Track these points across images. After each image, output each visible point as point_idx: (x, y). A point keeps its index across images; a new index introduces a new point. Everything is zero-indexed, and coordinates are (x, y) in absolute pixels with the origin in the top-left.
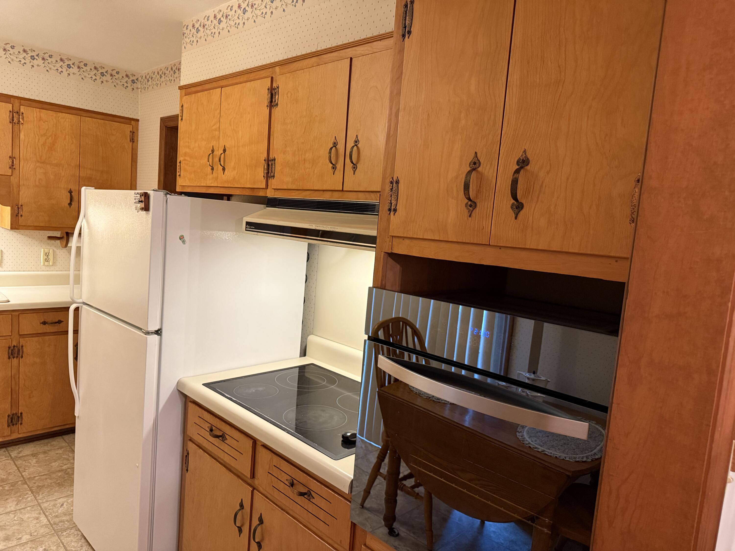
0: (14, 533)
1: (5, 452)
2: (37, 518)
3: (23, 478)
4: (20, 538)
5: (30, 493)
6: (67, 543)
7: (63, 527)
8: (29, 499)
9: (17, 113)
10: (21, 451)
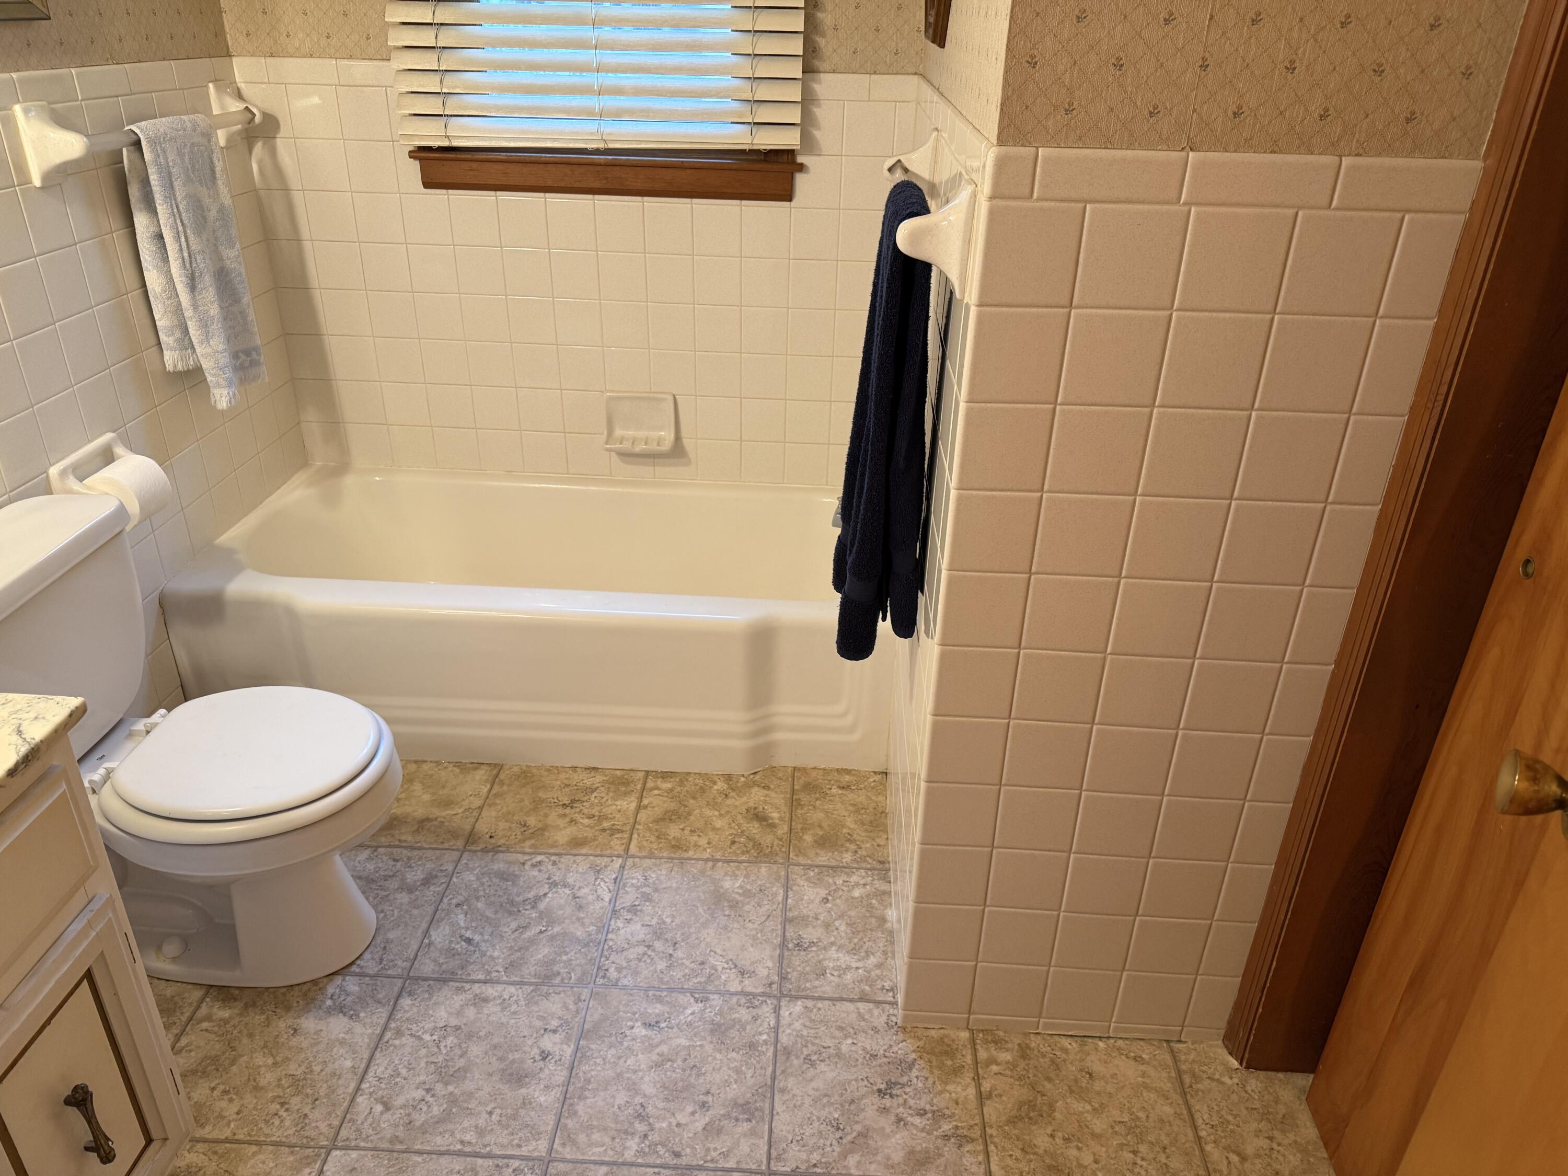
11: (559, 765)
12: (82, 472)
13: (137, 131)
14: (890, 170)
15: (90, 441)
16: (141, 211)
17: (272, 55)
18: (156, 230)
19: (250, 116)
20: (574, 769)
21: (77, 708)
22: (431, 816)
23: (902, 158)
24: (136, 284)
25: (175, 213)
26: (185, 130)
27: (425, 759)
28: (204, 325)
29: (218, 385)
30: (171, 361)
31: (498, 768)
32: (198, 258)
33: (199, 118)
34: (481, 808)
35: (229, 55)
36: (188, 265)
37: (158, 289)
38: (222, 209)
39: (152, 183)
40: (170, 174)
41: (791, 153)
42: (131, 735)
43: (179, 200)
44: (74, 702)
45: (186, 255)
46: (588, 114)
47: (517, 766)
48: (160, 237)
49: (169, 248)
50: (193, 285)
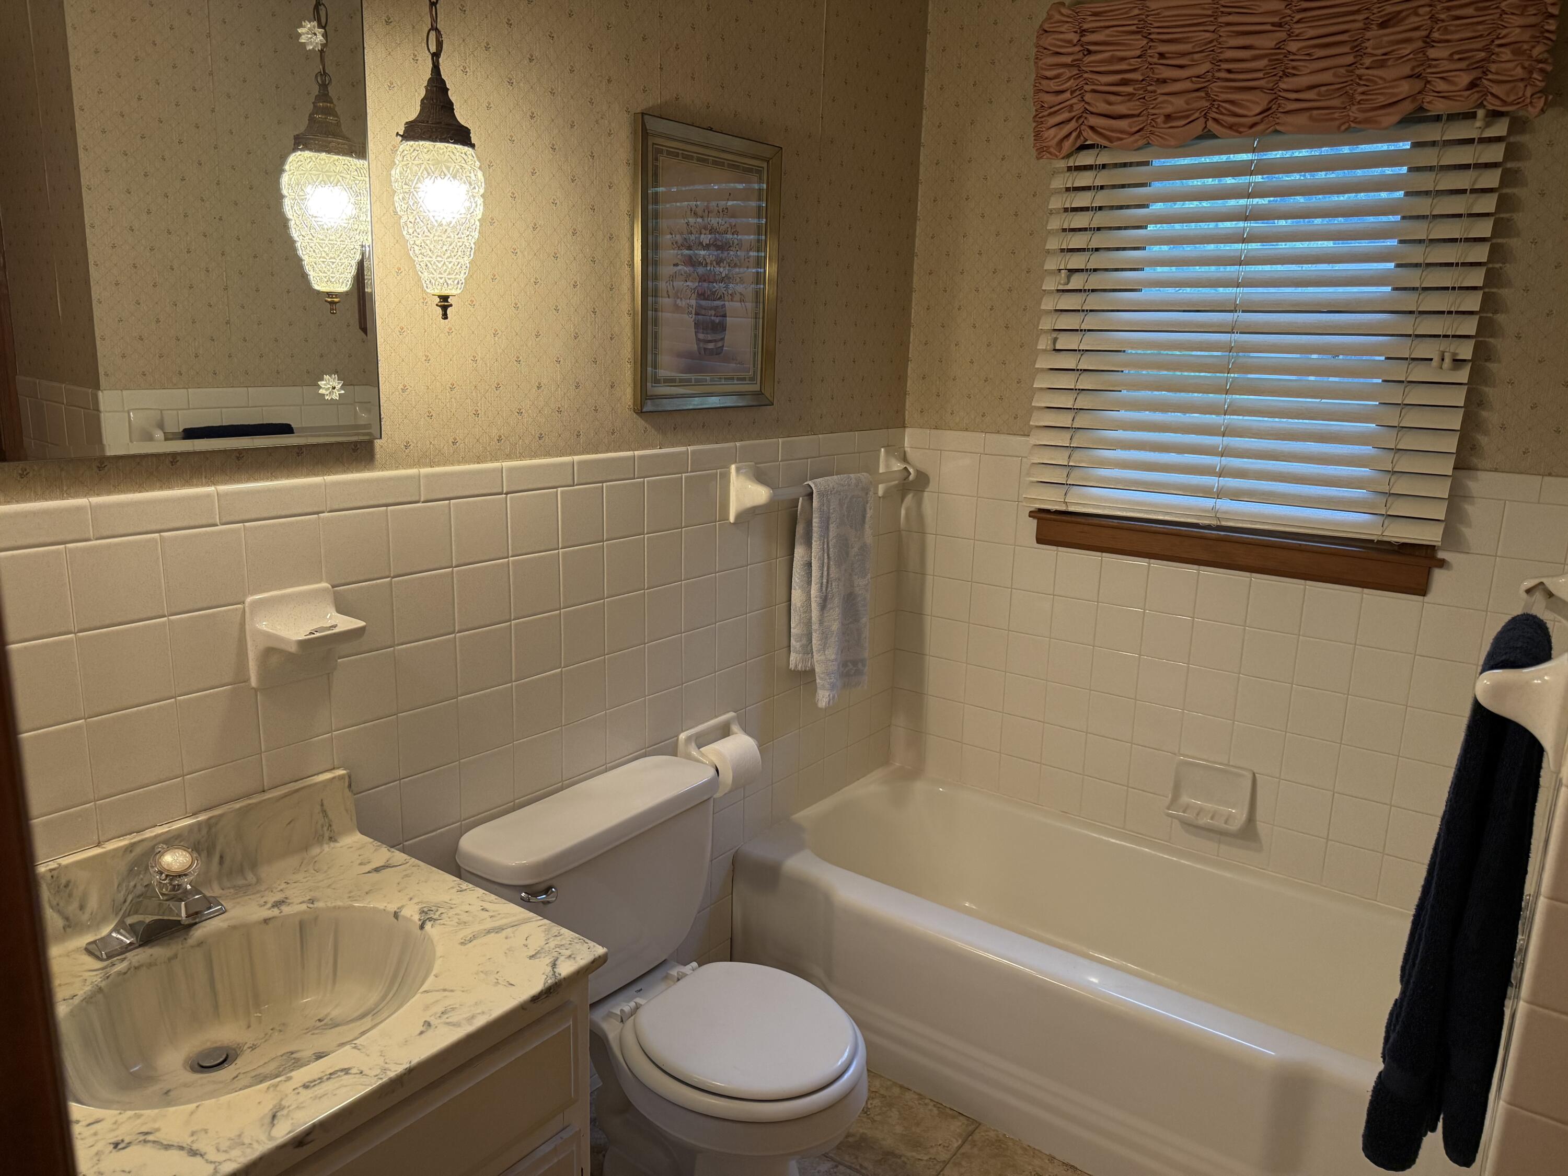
11: (1037, 1148)
12: (702, 741)
13: (813, 486)
14: (1528, 591)
15: (716, 717)
16: (801, 544)
17: (936, 428)
18: (808, 559)
19: (906, 474)
20: (1052, 1159)
21: (600, 957)
22: (897, 1152)
23: (1544, 580)
24: (785, 598)
25: (825, 549)
26: (849, 485)
27: (910, 1087)
28: (825, 637)
29: (823, 687)
30: (794, 662)
31: (975, 1124)
32: (834, 584)
33: (864, 476)
34: (945, 1163)
35: (904, 427)
36: (824, 589)
37: (799, 605)
38: (864, 548)
39: (814, 524)
40: (829, 518)
41: (1432, 548)
42: (666, 977)
43: (830, 538)
44: (600, 950)
45: (825, 581)
46: (1206, 492)
47: (994, 1130)
48: (809, 565)
49: (814, 574)
50: (824, 605)
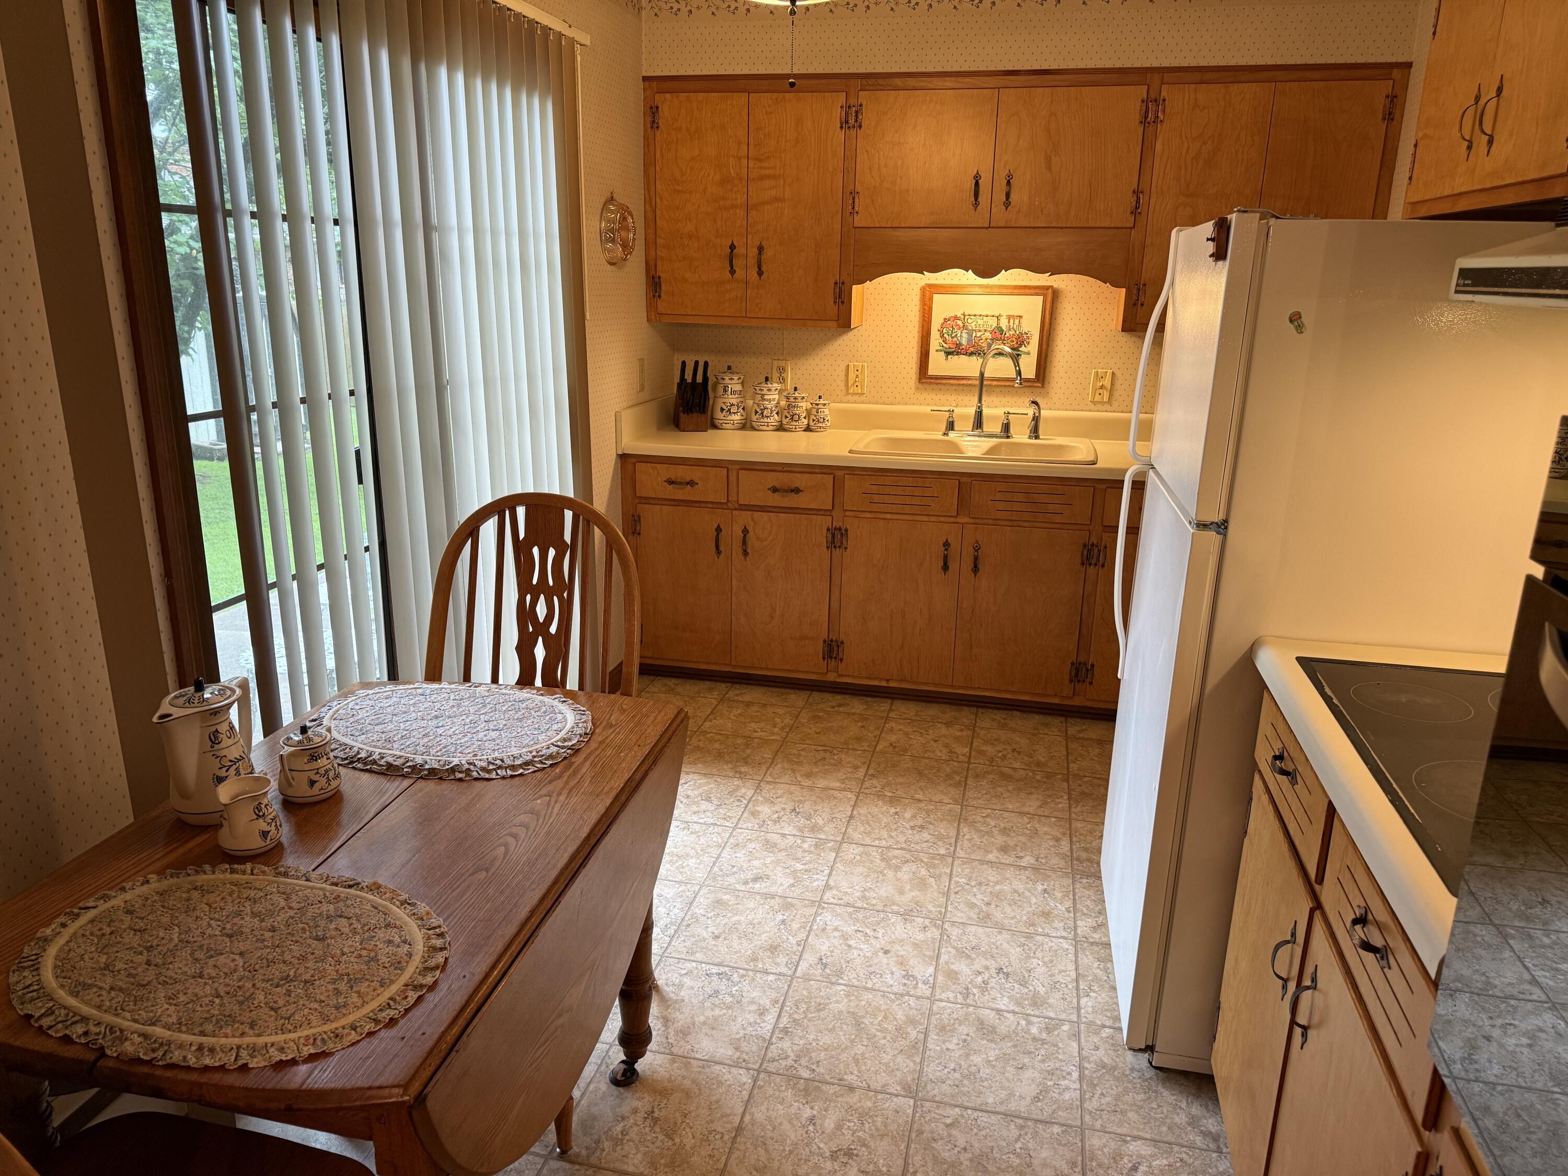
0: (1016, 845)
1: (1061, 722)
2: (1057, 840)
3: (1068, 771)
4: (1021, 858)
5: (1066, 797)
6: (1080, 897)
7: (1086, 870)
8: (1060, 806)
9: (1156, 101)
10: (1086, 730)
